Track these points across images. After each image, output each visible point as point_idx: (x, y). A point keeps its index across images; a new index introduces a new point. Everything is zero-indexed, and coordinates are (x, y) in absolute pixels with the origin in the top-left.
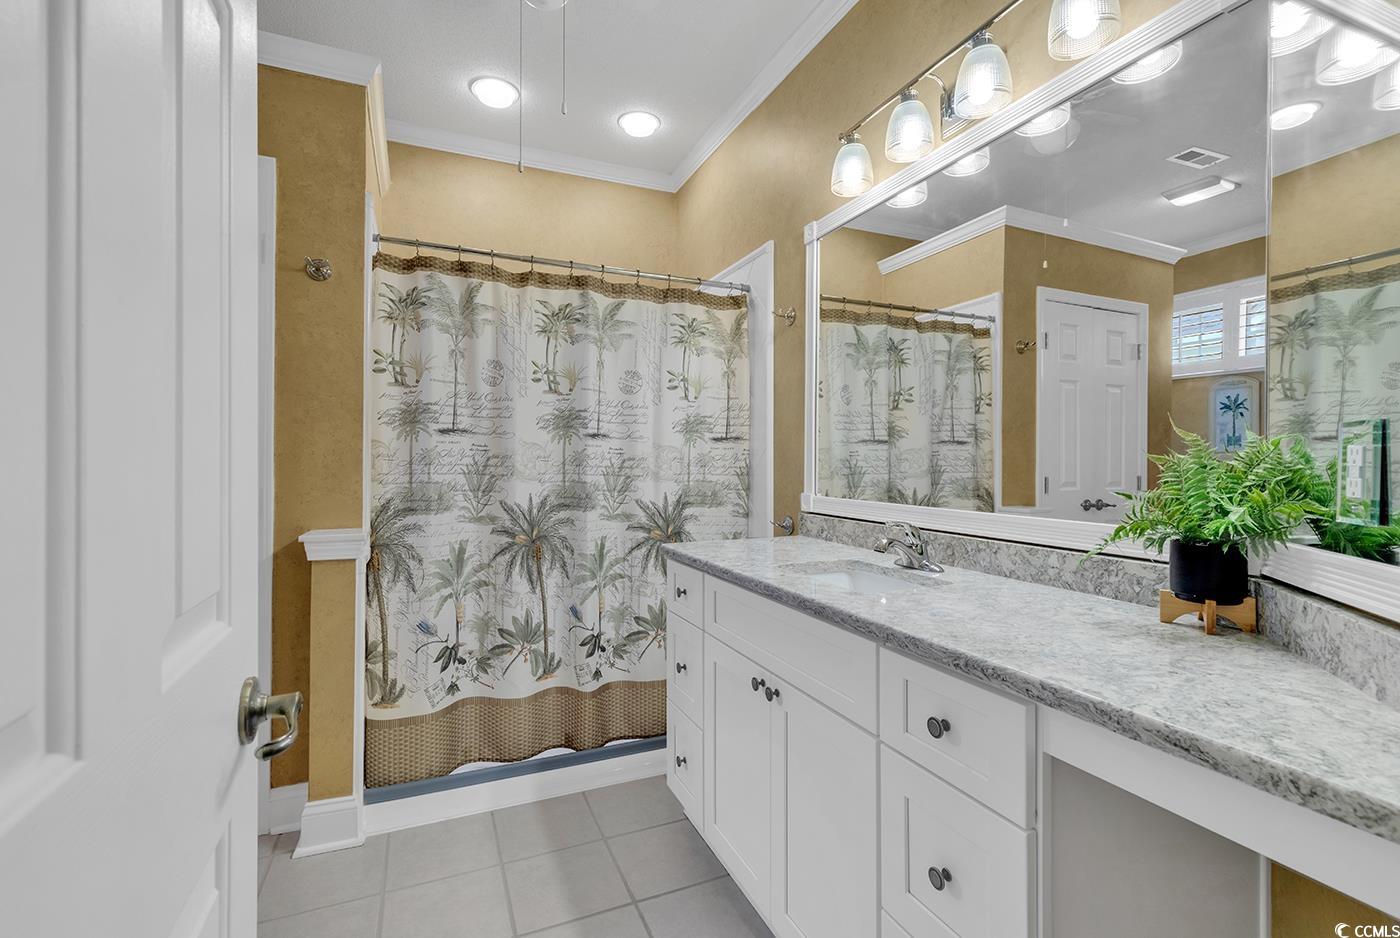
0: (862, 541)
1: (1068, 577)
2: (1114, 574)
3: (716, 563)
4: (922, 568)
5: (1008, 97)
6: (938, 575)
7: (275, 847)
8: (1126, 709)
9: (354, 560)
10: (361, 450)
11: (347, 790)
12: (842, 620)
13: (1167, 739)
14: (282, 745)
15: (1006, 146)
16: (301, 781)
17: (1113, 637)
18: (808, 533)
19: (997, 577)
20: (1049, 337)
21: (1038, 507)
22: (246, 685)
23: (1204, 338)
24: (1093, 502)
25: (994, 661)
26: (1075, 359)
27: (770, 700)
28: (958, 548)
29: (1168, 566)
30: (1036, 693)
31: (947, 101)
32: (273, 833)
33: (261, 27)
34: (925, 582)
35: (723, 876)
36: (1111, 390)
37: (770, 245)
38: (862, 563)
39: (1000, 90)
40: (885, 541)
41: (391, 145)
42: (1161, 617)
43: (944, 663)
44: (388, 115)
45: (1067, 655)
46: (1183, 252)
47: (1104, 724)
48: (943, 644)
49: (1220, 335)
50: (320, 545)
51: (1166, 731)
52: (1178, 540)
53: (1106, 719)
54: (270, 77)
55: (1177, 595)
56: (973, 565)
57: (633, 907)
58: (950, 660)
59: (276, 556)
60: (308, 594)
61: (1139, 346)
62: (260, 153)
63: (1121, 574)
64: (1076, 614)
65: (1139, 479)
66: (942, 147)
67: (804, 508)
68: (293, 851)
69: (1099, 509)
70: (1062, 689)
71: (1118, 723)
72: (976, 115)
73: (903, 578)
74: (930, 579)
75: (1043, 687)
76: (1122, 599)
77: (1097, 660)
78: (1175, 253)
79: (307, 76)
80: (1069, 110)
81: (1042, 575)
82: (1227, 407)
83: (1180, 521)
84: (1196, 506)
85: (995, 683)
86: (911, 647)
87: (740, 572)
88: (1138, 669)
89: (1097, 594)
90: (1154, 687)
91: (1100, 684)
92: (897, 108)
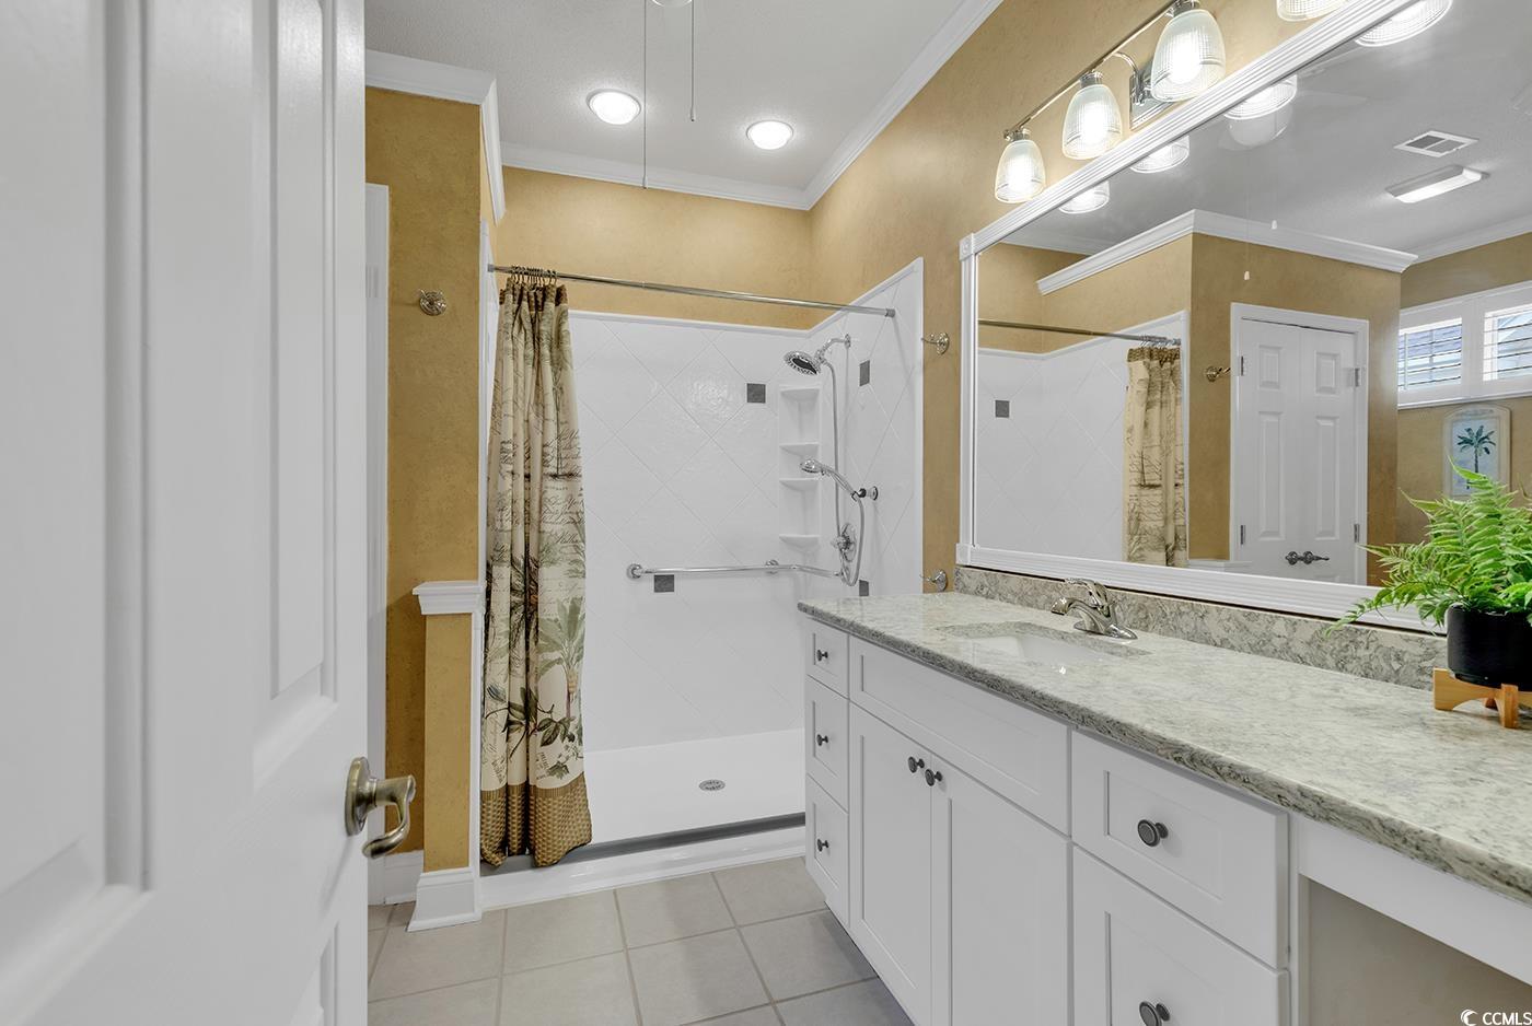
0: (1030, 600)
1: (1301, 650)
2: (1363, 646)
3: (863, 624)
4: (1109, 633)
5: (1218, 71)
6: (1129, 642)
7: (390, 918)
8: (1428, 830)
9: (470, 614)
10: (477, 496)
11: (463, 862)
12: (1023, 696)
13: (1494, 875)
14: (393, 841)
15: (1211, 133)
16: (416, 848)
17: (1378, 727)
18: (964, 590)
19: (1204, 646)
20: (1245, 361)
21: (1232, 560)
22: (353, 767)
23: (1436, 359)
24: (1301, 554)
25: (1230, 757)
26: (1278, 387)
27: (931, 784)
28: (1154, 611)
29: (1445, 640)
30: (1292, 801)
31: (1140, 83)
32: (388, 903)
33: (369, 45)
34: (1114, 650)
35: (872, 978)
36: (1323, 423)
37: (918, 263)
38: (1035, 626)
39: (1211, 63)
40: (1064, 602)
41: (507, 171)
42: (1436, 703)
43: (1159, 755)
44: (504, 136)
45: (1325, 751)
46: (1413, 257)
47: (1395, 848)
48: (1158, 731)
49: (1458, 356)
50: (435, 598)
51: (1494, 865)
52: (1458, 607)
53: (1398, 841)
54: (378, 99)
55: (1458, 676)
56: (1173, 631)
57: (770, 1007)
58: (1169, 752)
59: (389, 610)
60: (423, 650)
61: (1357, 370)
62: (368, 180)
63: (1373, 646)
64: (1318, 696)
65: (1356, 528)
66: (1132, 138)
67: (960, 560)
68: (408, 923)
69: (1308, 562)
70: (1331, 798)
71: (1418, 848)
72: (1177, 96)
73: (1086, 645)
74: (1121, 647)
75: (1303, 793)
76: (1374, 677)
77: (1367, 760)
78: (1401, 260)
79: (420, 97)
80: (1295, 83)
81: (1264, 644)
82: (1467, 441)
83: (1465, 584)
84: (1482, 565)
85: (1232, 785)
86: (1114, 733)
87: (893, 634)
88: (1425, 773)
89: (1340, 670)
90: (1457, 799)
91: (1381, 793)
92: (1077, 96)
